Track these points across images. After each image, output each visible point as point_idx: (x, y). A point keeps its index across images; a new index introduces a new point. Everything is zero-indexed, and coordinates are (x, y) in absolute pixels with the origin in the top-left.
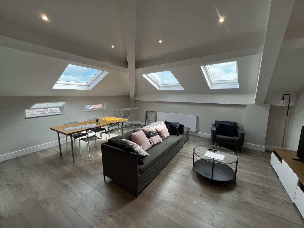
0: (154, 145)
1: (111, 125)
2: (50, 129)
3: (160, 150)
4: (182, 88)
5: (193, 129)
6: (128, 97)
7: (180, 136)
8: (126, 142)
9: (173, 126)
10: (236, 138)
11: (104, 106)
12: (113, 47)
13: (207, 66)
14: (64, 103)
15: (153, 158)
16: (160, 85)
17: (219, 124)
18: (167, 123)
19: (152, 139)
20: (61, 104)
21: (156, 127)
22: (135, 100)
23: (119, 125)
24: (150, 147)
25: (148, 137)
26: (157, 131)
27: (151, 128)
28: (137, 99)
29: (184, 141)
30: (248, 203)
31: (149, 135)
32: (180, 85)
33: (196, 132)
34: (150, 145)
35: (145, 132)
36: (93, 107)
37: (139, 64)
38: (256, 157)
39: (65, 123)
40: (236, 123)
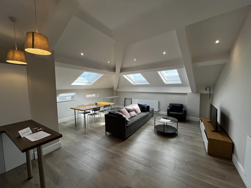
0: (132, 117)
1: (105, 106)
2: (71, 108)
3: (135, 119)
4: (148, 83)
5: (156, 109)
6: (112, 89)
7: (147, 113)
8: (118, 113)
9: (143, 107)
10: (181, 113)
11: (97, 95)
12: (109, 62)
13: (162, 71)
14: (75, 93)
15: (132, 122)
16: (134, 81)
17: (172, 105)
18: (139, 105)
19: (131, 113)
20: (73, 94)
21: (133, 107)
22: (117, 91)
23: (109, 106)
24: (130, 118)
25: (129, 112)
26: (134, 109)
27: (130, 107)
28: (118, 90)
29: (150, 116)
30: (181, 142)
31: (129, 111)
32: (146, 81)
33: (159, 111)
34: (130, 117)
35: (127, 109)
36: (90, 96)
37: (123, 70)
38: (194, 124)
39: (77, 105)
40: (182, 104)
